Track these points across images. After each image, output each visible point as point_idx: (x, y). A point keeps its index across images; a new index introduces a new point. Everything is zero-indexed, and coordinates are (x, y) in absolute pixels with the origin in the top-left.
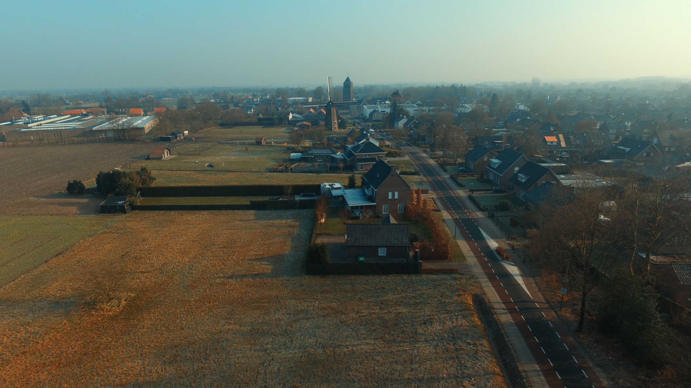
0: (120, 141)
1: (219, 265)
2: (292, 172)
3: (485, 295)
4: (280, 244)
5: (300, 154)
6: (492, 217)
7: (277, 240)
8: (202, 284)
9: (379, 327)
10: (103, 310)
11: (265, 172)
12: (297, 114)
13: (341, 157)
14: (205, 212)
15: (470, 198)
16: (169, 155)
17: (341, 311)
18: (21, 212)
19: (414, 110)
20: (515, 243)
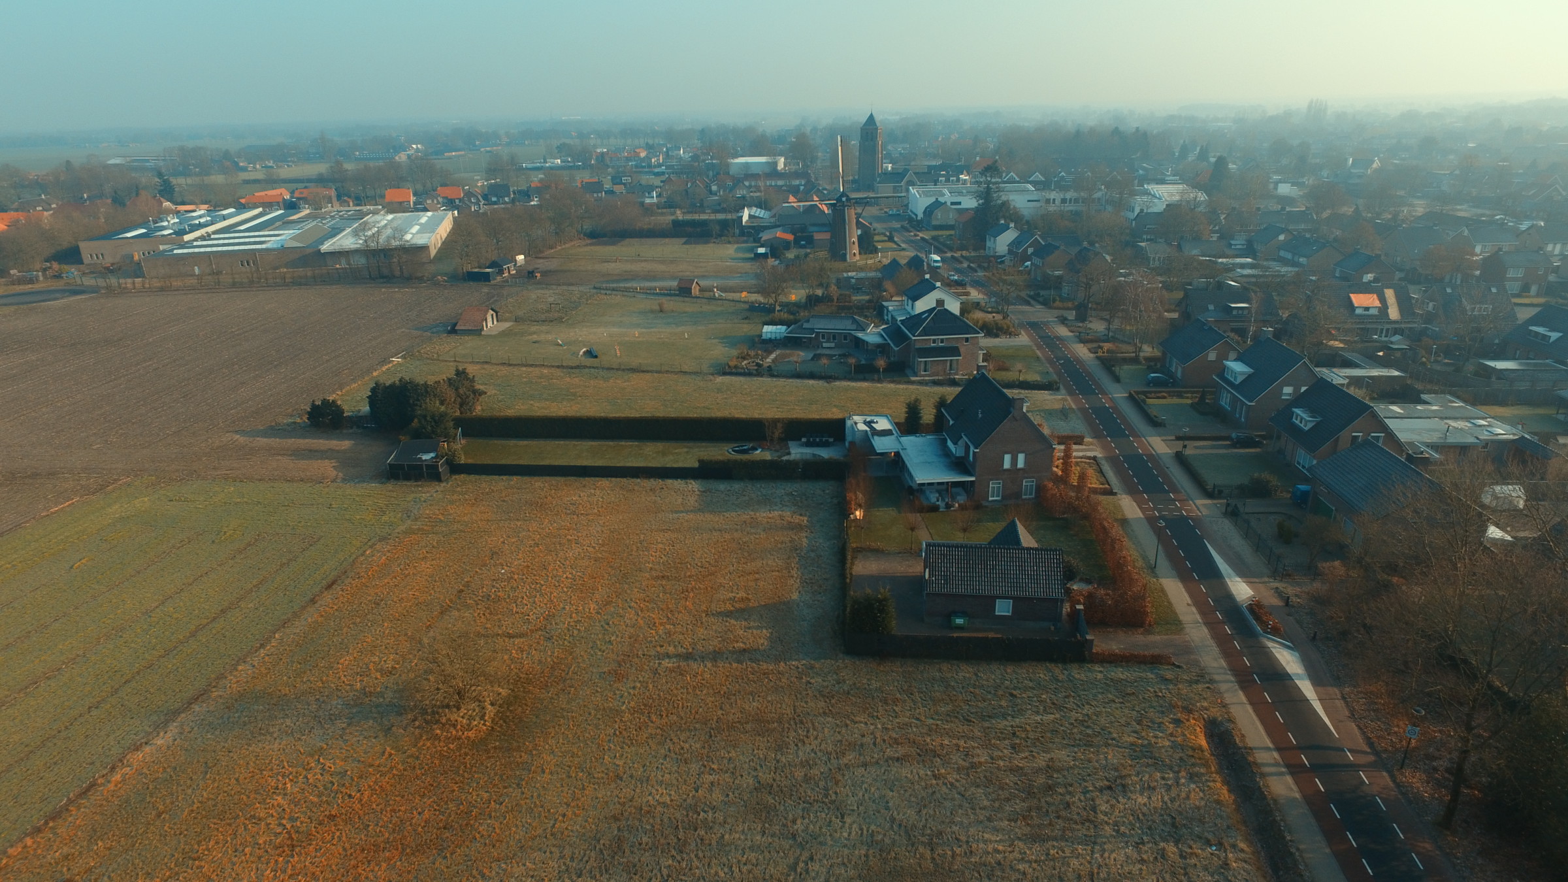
0: (382, 280)
1: (661, 624)
2: (772, 376)
3: (1233, 723)
4: (777, 573)
5: (784, 328)
6: (1232, 513)
7: (770, 562)
8: (636, 669)
9: (1017, 792)
10: (454, 726)
11: (712, 374)
12: (756, 206)
13: (878, 340)
14: (605, 482)
15: (1180, 458)
16: (495, 323)
17: (932, 750)
18: (228, 472)
19: (1029, 201)
20: (1290, 590)
